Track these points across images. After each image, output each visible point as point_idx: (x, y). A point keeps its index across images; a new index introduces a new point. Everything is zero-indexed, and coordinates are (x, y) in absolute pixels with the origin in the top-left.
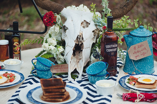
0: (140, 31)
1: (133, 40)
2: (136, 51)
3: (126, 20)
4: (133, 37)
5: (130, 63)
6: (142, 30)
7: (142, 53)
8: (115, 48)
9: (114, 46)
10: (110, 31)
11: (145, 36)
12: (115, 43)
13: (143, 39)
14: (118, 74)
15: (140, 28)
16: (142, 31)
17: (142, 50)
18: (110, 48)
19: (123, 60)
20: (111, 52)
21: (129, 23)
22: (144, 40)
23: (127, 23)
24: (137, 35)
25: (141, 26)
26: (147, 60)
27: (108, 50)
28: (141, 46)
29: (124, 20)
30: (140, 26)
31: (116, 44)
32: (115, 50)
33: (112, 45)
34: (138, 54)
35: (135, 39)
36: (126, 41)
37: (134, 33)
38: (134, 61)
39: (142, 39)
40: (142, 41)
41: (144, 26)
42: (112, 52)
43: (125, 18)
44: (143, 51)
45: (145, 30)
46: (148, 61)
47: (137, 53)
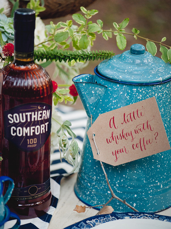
0: (133, 63)
1: (106, 96)
2: (117, 132)
3: (87, 24)
4: (107, 84)
5: (94, 171)
6: (138, 61)
7: (136, 141)
8: (42, 122)
9: (36, 116)
10: (25, 64)
11: (148, 81)
12: (42, 106)
13: (141, 93)
14: (55, 206)
15: (133, 52)
16: (138, 65)
17: (136, 132)
18: (22, 125)
19: (74, 159)
20: (27, 137)
21: (96, 33)
22: (145, 97)
23: (92, 34)
24: (121, 77)
25: (138, 47)
26: (155, 162)
27: (15, 131)
28: (133, 116)
29: (82, 22)
30: (133, 46)
31: (46, 109)
32: (41, 129)
33: (28, 114)
34: (122, 144)
35: (113, 92)
36: (82, 97)
37: (113, 68)
38: (107, 166)
39: (138, 91)
40: (137, 100)
41: (148, 44)
42: (30, 137)
43: (83, 14)
44: (141, 135)
45: (148, 58)
46: (156, 167)
47: (119, 141)
